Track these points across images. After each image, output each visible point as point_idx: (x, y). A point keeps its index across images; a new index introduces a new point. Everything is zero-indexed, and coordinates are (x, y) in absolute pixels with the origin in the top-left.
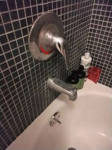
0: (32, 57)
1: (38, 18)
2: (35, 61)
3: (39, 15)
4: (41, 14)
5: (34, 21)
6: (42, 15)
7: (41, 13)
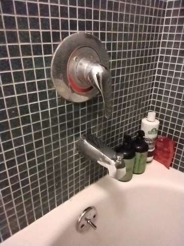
0: (55, 90)
1: (70, 35)
2: (58, 99)
3: (71, 33)
4: (74, 33)
5: (63, 39)
6: (76, 33)
7: (75, 31)
